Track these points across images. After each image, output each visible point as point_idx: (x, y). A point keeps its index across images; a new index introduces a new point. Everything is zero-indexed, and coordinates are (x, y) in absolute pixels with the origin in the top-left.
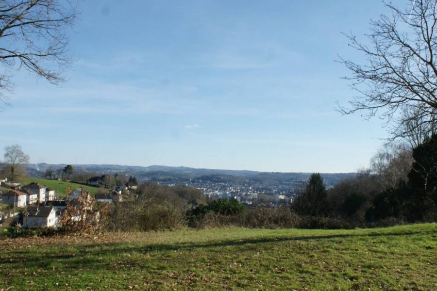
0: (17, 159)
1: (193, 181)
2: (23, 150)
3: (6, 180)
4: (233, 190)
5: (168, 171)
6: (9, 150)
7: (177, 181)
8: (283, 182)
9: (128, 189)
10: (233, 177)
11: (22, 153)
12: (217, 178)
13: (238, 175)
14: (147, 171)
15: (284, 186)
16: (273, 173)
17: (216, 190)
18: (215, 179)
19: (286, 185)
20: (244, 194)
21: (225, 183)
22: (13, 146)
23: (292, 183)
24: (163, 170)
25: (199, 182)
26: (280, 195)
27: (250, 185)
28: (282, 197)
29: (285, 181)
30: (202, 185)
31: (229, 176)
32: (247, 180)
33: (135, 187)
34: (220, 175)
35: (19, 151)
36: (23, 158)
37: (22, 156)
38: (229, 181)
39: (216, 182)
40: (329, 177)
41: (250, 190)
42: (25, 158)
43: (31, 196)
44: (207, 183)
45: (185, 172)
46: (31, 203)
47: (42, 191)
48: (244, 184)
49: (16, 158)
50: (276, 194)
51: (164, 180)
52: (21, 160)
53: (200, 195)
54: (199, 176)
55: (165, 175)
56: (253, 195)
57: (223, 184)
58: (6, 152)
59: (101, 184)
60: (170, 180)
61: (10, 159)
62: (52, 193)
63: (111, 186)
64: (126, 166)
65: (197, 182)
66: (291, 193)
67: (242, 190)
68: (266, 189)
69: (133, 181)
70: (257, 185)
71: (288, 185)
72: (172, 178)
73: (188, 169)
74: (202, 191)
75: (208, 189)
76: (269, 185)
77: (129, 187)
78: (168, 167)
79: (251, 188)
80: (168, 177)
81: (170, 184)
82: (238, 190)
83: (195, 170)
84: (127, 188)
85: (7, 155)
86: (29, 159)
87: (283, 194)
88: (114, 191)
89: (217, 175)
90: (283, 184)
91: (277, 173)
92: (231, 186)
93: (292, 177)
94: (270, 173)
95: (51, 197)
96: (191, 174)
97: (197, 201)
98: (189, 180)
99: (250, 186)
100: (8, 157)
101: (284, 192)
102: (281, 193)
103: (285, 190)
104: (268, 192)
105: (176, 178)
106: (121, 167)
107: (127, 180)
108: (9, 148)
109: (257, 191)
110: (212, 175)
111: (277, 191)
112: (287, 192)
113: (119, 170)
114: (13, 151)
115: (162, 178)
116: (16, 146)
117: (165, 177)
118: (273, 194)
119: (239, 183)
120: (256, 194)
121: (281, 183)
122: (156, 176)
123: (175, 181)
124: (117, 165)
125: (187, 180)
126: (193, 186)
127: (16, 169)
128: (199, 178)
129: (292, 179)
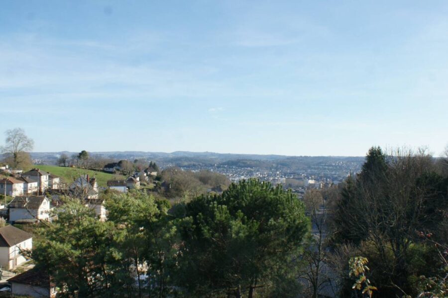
0: (20, 144)
1: (218, 167)
2: (26, 134)
3: (7, 167)
4: (259, 175)
5: (192, 156)
6: (11, 134)
7: (201, 166)
8: (312, 167)
9: (147, 175)
10: (260, 161)
11: (25, 137)
12: (243, 163)
13: (265, 159)
14: (171, 157)
15: (313, 170)
16: (301, 157)
17: (243, 175)
18: (241, 164)
19: (315, 169)
20: (271, 179)
21: (252, 168)
22: (15, 130)
23: (321, 167)
24: (186, 155)
25: (225, 168)
26: (309, 179)
27: (277, 169)
28: (311, 182)
29: (314, 165)
30: (227, 170)
31: (256, 161)
32: (274, 165)
33: (154, 174)
34: (246, 160)
35: (22, 134)
36: (26, 142)
37: (25, 141)
38: (256, 166)
39: (242, 167)
40: (360, 160)
41: (278, 175)
42: (28, 142)
43: (29, 185)
44: (232, 168)
45: (210, 157)
46: (29, 192)
47: (44, 179)
48: (271, 169)
49: (18, 143)
50: (304, 178)
51: (188, 166)
52: (24, 146)
53: (225, 180)
54: (224, 161)
55: (190, 161)
56: (281, 180)
57: (249, 168)
58: (7, 137)
59: (118, 170)
60: (194, 165)
61: (12, 144)
62: (56, 180)
63: (128, 172)
64: (149, 152)
65: (223, 167)
66: (321, 177)
67: (269, 175)
68: (294, 173)
69: (153, 167)
70: (284, 169)
71: (318, 169)
72: (197, 164)
73: (213, 154)
74: (227, 177)
75: (234, 175)
76: (297, 170)
77: (149, 173)
78: (193, 153)
79: (278, 173)
80: (192, 163)
81: (195, 170)
82: (265, 175)
83: (220, 155)
84: (145, 174)
85: (8, 140)
86: (33, 144)
87: (312, 179)
88: (131, 177)
89: (243, 160)
90: (312, 168)
91: (306, 157)
92: (258, 171)
93: (321, 161)
94: (298, 157)
95: (56, 186)
96: (215, 159)
97: (222, 187)
98: (214, 165)
99: (277, 171)
100: (10, 142)
101: (313, 177)
102: (310, 178)
103: (314, 175)
104: (296, 177)
105: (201, 164)
106: (144, 153)
107: (147, 166)
108: (11, 132)
109: (285, 175)
110: (238, 160)
111: (305, 175)
112: (316, 176)
113: (142, 156)
114: (16, 136)
115: (186, 164)
116: (18, 129)
117: (189, 163)
118: (302, 179)
119: (266, 168)
120: (284, 179)
121: (310, 167)
122: (180, 162)
123: (200, 167)
124: (141, 152)
125: (212, 166)
126: (218, 172)
127: (18, 156)
128: (225, 164)
129: (320, 163)
